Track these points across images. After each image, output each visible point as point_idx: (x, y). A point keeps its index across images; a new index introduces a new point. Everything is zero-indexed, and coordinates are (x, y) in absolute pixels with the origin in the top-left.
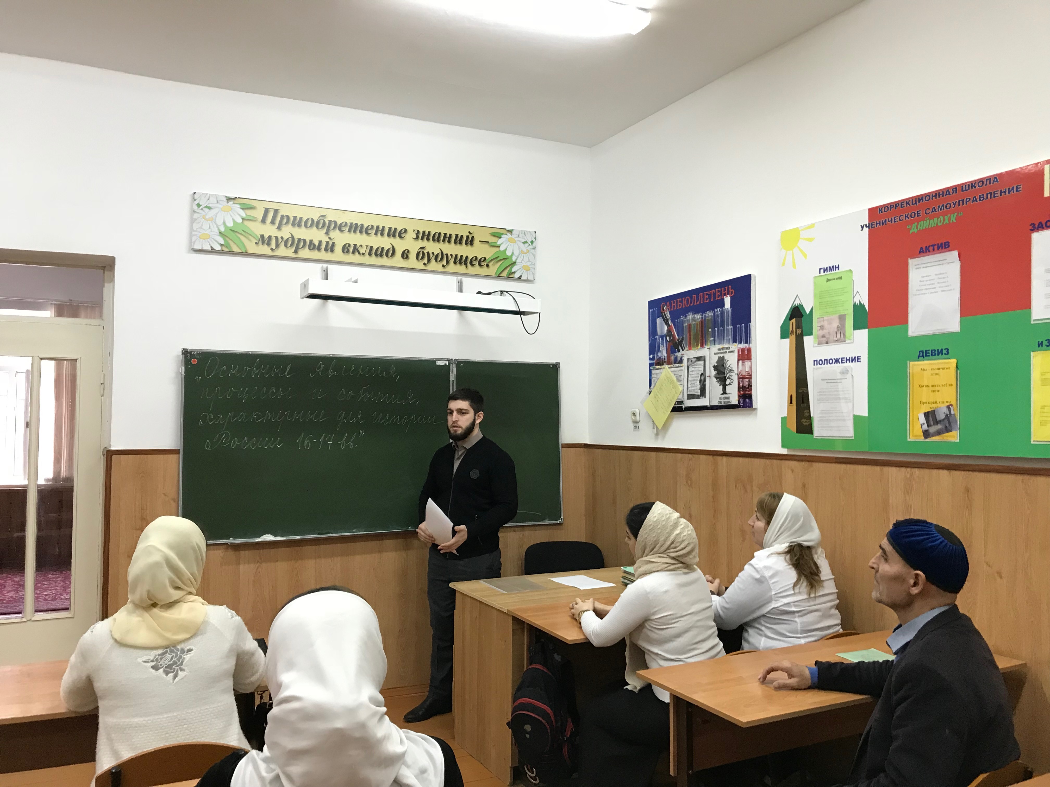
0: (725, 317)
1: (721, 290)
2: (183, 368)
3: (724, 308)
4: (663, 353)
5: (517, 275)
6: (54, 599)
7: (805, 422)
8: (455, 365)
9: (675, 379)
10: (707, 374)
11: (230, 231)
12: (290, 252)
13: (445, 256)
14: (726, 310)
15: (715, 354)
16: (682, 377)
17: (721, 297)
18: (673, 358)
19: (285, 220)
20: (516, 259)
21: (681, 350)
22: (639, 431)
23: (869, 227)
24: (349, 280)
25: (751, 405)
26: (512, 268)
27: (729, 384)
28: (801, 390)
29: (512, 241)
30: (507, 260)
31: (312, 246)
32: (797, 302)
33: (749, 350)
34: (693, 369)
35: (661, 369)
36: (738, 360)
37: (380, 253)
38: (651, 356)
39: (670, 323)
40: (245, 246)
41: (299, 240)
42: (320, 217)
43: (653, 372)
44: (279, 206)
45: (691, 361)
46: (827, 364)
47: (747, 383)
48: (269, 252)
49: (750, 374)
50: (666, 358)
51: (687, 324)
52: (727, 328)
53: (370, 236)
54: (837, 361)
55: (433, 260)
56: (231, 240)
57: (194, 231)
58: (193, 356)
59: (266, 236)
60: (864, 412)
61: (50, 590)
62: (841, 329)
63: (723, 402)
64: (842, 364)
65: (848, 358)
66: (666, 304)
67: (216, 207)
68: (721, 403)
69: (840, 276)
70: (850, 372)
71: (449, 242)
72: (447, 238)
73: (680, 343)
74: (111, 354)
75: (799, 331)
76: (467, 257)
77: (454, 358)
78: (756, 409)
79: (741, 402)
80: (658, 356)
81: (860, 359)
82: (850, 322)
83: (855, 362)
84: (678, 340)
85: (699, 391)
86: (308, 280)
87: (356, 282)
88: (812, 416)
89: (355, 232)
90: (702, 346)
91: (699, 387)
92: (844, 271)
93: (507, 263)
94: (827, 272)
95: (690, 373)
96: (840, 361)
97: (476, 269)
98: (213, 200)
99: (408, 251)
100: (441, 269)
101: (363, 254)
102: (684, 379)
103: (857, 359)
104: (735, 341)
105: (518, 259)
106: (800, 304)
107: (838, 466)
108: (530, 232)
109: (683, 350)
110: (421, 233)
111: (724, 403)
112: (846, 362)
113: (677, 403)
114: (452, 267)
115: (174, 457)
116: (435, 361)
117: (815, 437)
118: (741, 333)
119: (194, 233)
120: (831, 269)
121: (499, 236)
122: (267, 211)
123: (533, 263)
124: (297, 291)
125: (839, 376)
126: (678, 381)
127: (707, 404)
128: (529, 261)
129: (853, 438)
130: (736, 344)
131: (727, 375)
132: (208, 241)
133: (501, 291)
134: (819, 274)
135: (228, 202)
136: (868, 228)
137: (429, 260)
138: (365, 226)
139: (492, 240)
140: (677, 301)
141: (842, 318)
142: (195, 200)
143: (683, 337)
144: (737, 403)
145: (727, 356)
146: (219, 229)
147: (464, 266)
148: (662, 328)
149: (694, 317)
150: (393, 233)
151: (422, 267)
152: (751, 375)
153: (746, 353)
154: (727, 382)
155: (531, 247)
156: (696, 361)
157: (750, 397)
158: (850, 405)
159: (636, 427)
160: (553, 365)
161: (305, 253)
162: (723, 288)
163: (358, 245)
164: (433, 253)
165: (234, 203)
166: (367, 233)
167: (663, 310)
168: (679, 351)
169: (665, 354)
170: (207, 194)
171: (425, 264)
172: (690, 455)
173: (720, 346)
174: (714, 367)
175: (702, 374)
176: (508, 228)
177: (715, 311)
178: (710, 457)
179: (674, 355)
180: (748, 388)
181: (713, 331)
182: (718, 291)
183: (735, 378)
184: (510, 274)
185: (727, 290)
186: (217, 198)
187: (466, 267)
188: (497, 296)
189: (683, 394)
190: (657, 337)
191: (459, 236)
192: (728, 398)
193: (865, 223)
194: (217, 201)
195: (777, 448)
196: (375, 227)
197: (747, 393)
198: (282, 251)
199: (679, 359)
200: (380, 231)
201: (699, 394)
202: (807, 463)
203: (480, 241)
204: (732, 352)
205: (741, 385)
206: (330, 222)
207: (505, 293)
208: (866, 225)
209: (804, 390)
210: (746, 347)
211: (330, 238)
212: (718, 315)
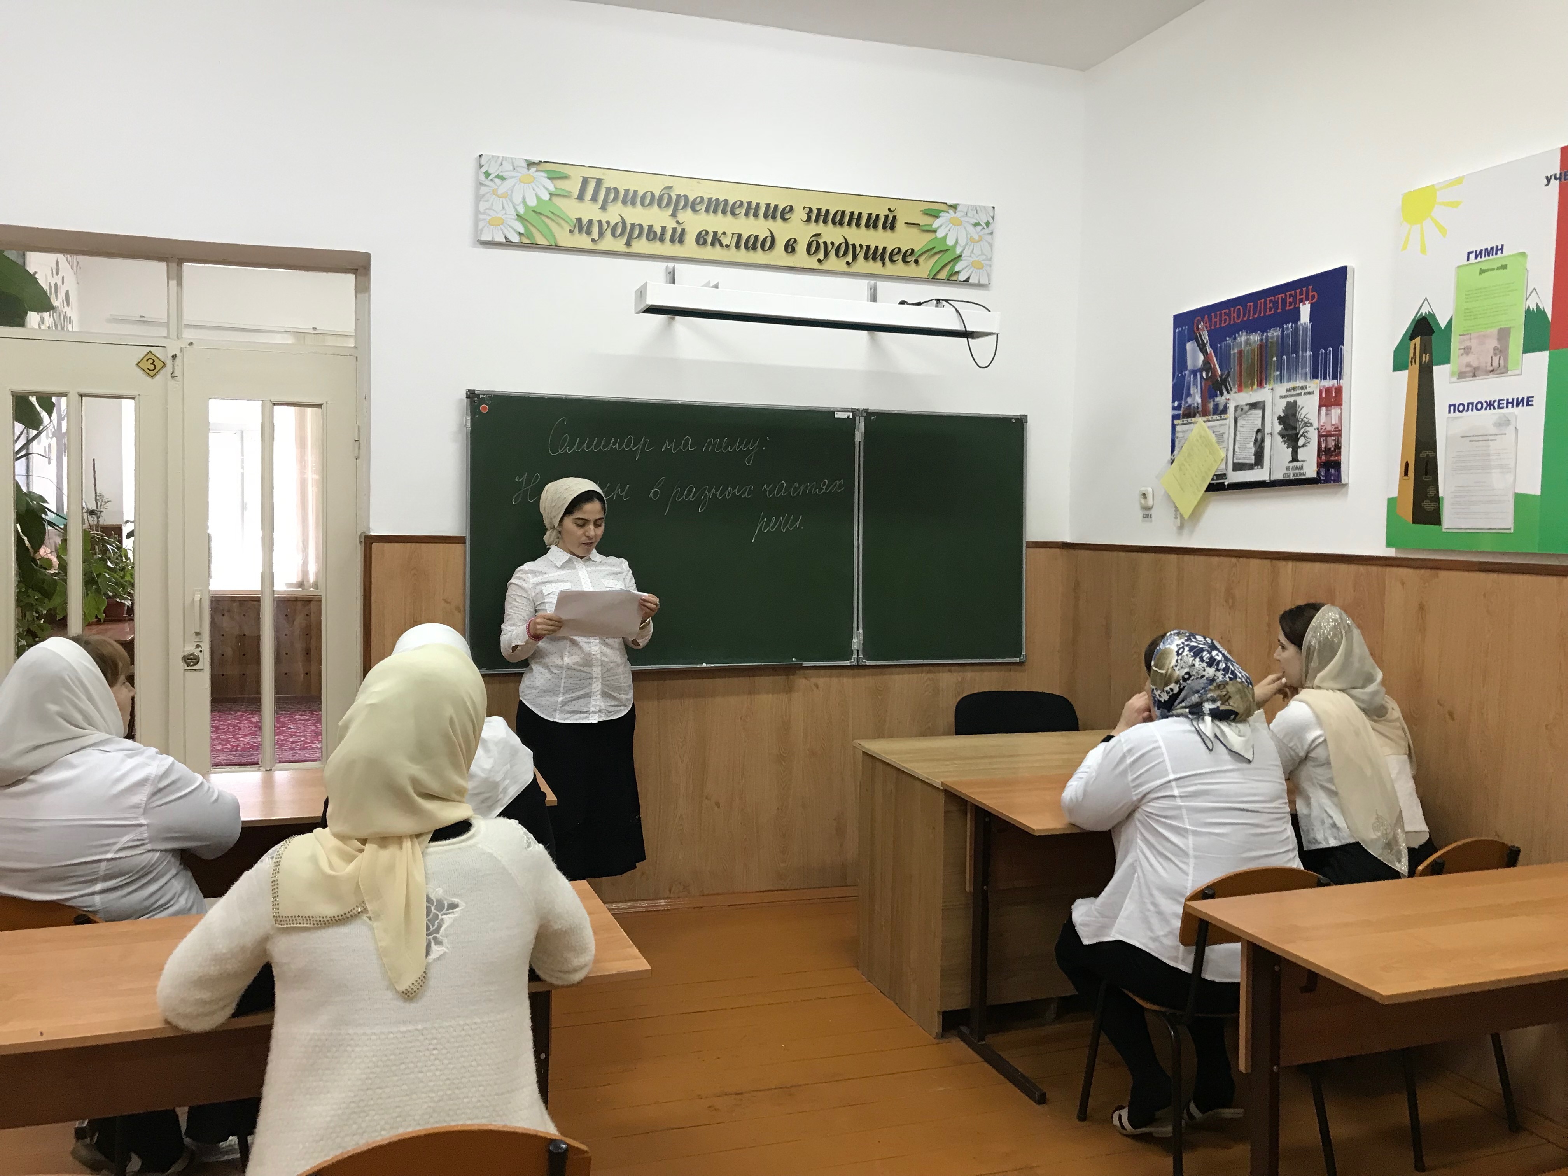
0: (1301, 338)
1: (1296, 293)
2: (469, 418)
3: (1299, 323)
4: (1196, 398)
5: (962, 277)
6: (303, 748)
7: (1428, 505)
8: (862, 419)
9: (1213, 439)
10: (1268, 429)
11: (534, 214)
12: (619, 245)
13: (851, 248)
14: (1303, 327)
15: (1281, 397)
16: (1226, 436)
17: (1295, 305)
18: (1211, 405)
19: (612, 196)
20: (962, 252)
21: (1225, 393)
22: (1151, 521)
23: (1560, 178)
24: (707, 285)
25: (1338, 479)
26: (954, 265)
27: (1304, 446)
28: (1423, 454)
29: (957, 223)
30: (948, 252)
31: (652, 235)
32: (1425, 311)
33: (1339, 390)
34: (1244, 422)
35: (1191, 423)
36: (1320, 407)
37: (752, 244)
38: (1176, 404)
39: (1209, 349)
40: (555, 238)
41: (633, 225)
42: (664, 189)
43: (1178, 428)
44: (604, 174)
45: (1242, 410)
46: (1472, 410)
47: (1333, 444)
48: (589, 245)
49: (1340, 428)
50: (1200, 406)
51: (1236, 351)
52: (1302, 355)
53: (736, 218)
54: (1490, 405)
55: (832, 254)
56: (534, 226)
57: (481, 213)
58: (482, 401)
59: (585, 221)
60: (1533, 486)
61: (298, 736)
62: (1501, 351)
63: (1292, 475)
64: (1500, 410)
65: (1510, 400)
66: (1203, 319)
67: (513, 177)
68: (1289, 476)
69: (1504, 264)
70: (1513, 422)
71: (858, 225)
72: (855, 220)
73: (1224, 382)
74: (367, 398)
75: (1426, 358)
76: (885, 248)
77: (861, 408)
78: (1346, 485)
79: (1323, 474)
80: (1187, 402)
81: (1532, 401)
82: (1517, 339)
83: (1523, 406)
84: (1221, 377)
85: (1253, 457)
86: (645, 285)
87: (716, 286)
88: (1440, 495)
89: (715, 212)
90: (1260, 385)
91: (1253, 451)
92: (1512, 255)
93: (947, 257)
94: (1481, 257)
95: (1239, 428)
96: (1496, 404)
97: (899, 268)
98: (507, 166)
99: (795, 241)
100: (845, 268)
101: (727, 246)
102: (1228, 439)
103: (1527, 402)
104: (1315, 376)
105: (965, 251)
106: (1429, 312)
107: (1483, 576)
108: (984, 207)
109: (1228, 393)
110: (815, 211)
111: (1294, 475)
112: (1507, 407)
113: (1215, 478)
114: (861, 265)
115: (458, 547)
116: (834, 412)
117: (1444, 530)
118: (1326, 362)
119: (481, 217)
120: (1489, 252)
121: (934, 214)
122: (585, 181)
123: (989, 257)
124: (630, 304)
125: (1493, 430)
126: (1218, 443)
127: (1266, 478)
128: (983, 254)
129: (1512, 531)
130: (1317, 381)
131: (1300, 431)
132: (502, 230)
133: (938, 300)
134: (1466, 263)
135: (529, 169)
136: (1558, 181)
137: (826, 255)
138: (731, 203)
139: (924, 220)
140: (1221, 314)
141: (1504, 334)
142: (481, 166)
143: (1229, 372)
144: (1314, 475)
145: (1301, 401)
146: (516, 210)
147: (879, 264)
148: (1195, 358)
149: (1248, 339)
150: (772, 213)
151: (816, 265)
152: (1340, 431)
153: (1334, 394)
154: (1301, 443)
155: (987, 231)
156: (1250, 409)
157: (1337, 465)
158: (1510, 478)
159: (1147, 517)
160: (1017, 419)
161: (641, 245)
162: (1298, 291)
163: (720, 233)
164: (832, 243)
165: (537, 171)
166: (733, 214)
167: (1198, 328)
168: (1222, 394)
169: (1199, 400)
170: (499, 157)
171: (819, 261)
172: (1234, 560)
173: (1291, 385)
174: (1280, 418)
175: (1258, 431)
176: (950, 202)
177: (1283, 328)
178: (1267, 563)
179: (1214, 401)
180: (1335, 450)
181: (1280, 361)
182: (1291, 295)
183: (1313, 435)
184: (951, 275)
185: (1304, 292)
186: (513, 163)
187: (884, 264)
188: (930, 308)
189: (1226, 463)
190: (1187, 372)
191: (874, 216)
192: (1301, 468)
193: (1553, 173)
194: (514, 166)
195: (1379, 548)
196: (746, 205)
197: (1333, 458)
198: (609, 243)
199: (1221, 407)
200: (752, 210)
201: (1253, 461)
202: (1429, 570)
203: (906, 223)
204: (1309, 393)
205: (1323, 446)
206: (678, 196)
207: (944, 303)
208: (1556, 175)
209: (1430, 453)
210: (1333, 385)
211: (678, 222)
212: (1288, 335)
